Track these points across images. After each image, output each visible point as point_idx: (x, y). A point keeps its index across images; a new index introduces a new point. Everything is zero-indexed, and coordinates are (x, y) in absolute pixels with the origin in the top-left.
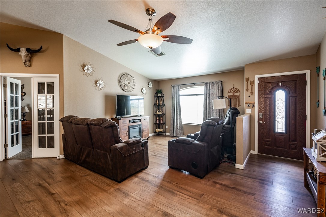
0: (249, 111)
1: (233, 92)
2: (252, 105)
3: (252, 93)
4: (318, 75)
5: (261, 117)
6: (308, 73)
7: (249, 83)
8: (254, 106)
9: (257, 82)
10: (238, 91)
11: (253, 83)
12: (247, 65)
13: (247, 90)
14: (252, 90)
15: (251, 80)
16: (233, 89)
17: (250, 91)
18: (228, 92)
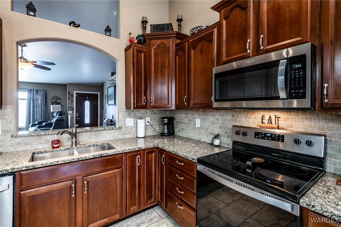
0: (70, 112)
1: (55, 99)
2: (72, 109)
3: (72, 102)
4: (103, 96)
5: (77, 116)
6: (99, 94)
7: (70, 95)
8: (73, 109)
9: (75, 95)
10: (59, 99)
11: (72, 95)
12: (69, 84)
13: (69, 99)
14: (72, 100)
15: (71, 93)
16: (55, 97)
17: (71, 100)
18: (51, 99)
